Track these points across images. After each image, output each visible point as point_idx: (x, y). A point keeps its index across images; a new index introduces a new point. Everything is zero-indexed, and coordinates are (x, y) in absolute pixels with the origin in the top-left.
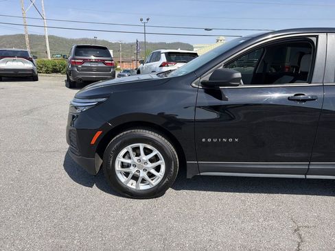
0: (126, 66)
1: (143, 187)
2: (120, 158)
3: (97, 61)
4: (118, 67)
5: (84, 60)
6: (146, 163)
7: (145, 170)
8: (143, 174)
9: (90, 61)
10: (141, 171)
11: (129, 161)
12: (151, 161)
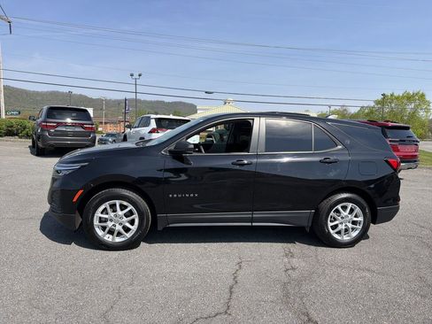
0: (111, 129)
1: (118, 240)
2: (98, 214)
3: (73, 125)
4: (100, 129)
5: (58, 123)
6: (121, 218)
7: (120, 224)
8: (118, 228)
9: (65, 125)
10: (117, 225)
11: (106, 216)
12: (126, 215)
